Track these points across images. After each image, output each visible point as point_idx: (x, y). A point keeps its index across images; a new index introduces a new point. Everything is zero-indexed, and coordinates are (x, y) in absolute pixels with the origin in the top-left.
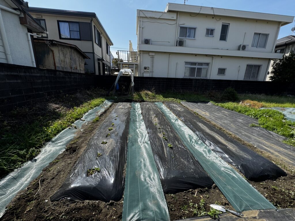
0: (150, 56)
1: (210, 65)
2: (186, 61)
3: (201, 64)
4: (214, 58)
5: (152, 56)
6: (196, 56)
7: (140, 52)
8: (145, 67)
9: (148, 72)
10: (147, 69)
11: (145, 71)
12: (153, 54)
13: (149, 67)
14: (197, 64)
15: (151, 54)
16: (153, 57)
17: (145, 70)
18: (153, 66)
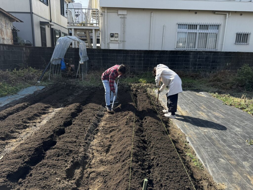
0: (120, 16)
1: (221, 28)
2: (179, 23)
3: (205, 27)
4: (227, 16)
5: (122, 16)
6: (196, 13)
7: (104, 10)
8: (111, 34)
9: (116, 41)
10: (115, 37)
11: (112, 41)
12: (125, 12)
13: (118, 34)
14: (198, 27)
15: (120, 12)
16: (124, 17)
17: (113, 39)
18: (124, 32)
